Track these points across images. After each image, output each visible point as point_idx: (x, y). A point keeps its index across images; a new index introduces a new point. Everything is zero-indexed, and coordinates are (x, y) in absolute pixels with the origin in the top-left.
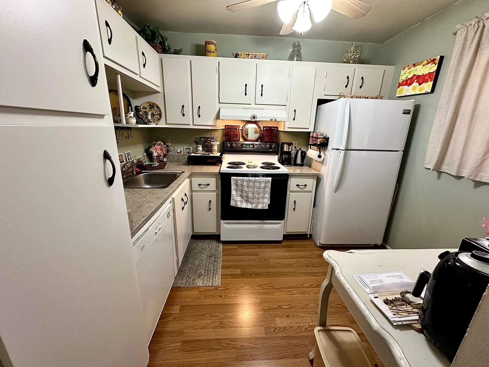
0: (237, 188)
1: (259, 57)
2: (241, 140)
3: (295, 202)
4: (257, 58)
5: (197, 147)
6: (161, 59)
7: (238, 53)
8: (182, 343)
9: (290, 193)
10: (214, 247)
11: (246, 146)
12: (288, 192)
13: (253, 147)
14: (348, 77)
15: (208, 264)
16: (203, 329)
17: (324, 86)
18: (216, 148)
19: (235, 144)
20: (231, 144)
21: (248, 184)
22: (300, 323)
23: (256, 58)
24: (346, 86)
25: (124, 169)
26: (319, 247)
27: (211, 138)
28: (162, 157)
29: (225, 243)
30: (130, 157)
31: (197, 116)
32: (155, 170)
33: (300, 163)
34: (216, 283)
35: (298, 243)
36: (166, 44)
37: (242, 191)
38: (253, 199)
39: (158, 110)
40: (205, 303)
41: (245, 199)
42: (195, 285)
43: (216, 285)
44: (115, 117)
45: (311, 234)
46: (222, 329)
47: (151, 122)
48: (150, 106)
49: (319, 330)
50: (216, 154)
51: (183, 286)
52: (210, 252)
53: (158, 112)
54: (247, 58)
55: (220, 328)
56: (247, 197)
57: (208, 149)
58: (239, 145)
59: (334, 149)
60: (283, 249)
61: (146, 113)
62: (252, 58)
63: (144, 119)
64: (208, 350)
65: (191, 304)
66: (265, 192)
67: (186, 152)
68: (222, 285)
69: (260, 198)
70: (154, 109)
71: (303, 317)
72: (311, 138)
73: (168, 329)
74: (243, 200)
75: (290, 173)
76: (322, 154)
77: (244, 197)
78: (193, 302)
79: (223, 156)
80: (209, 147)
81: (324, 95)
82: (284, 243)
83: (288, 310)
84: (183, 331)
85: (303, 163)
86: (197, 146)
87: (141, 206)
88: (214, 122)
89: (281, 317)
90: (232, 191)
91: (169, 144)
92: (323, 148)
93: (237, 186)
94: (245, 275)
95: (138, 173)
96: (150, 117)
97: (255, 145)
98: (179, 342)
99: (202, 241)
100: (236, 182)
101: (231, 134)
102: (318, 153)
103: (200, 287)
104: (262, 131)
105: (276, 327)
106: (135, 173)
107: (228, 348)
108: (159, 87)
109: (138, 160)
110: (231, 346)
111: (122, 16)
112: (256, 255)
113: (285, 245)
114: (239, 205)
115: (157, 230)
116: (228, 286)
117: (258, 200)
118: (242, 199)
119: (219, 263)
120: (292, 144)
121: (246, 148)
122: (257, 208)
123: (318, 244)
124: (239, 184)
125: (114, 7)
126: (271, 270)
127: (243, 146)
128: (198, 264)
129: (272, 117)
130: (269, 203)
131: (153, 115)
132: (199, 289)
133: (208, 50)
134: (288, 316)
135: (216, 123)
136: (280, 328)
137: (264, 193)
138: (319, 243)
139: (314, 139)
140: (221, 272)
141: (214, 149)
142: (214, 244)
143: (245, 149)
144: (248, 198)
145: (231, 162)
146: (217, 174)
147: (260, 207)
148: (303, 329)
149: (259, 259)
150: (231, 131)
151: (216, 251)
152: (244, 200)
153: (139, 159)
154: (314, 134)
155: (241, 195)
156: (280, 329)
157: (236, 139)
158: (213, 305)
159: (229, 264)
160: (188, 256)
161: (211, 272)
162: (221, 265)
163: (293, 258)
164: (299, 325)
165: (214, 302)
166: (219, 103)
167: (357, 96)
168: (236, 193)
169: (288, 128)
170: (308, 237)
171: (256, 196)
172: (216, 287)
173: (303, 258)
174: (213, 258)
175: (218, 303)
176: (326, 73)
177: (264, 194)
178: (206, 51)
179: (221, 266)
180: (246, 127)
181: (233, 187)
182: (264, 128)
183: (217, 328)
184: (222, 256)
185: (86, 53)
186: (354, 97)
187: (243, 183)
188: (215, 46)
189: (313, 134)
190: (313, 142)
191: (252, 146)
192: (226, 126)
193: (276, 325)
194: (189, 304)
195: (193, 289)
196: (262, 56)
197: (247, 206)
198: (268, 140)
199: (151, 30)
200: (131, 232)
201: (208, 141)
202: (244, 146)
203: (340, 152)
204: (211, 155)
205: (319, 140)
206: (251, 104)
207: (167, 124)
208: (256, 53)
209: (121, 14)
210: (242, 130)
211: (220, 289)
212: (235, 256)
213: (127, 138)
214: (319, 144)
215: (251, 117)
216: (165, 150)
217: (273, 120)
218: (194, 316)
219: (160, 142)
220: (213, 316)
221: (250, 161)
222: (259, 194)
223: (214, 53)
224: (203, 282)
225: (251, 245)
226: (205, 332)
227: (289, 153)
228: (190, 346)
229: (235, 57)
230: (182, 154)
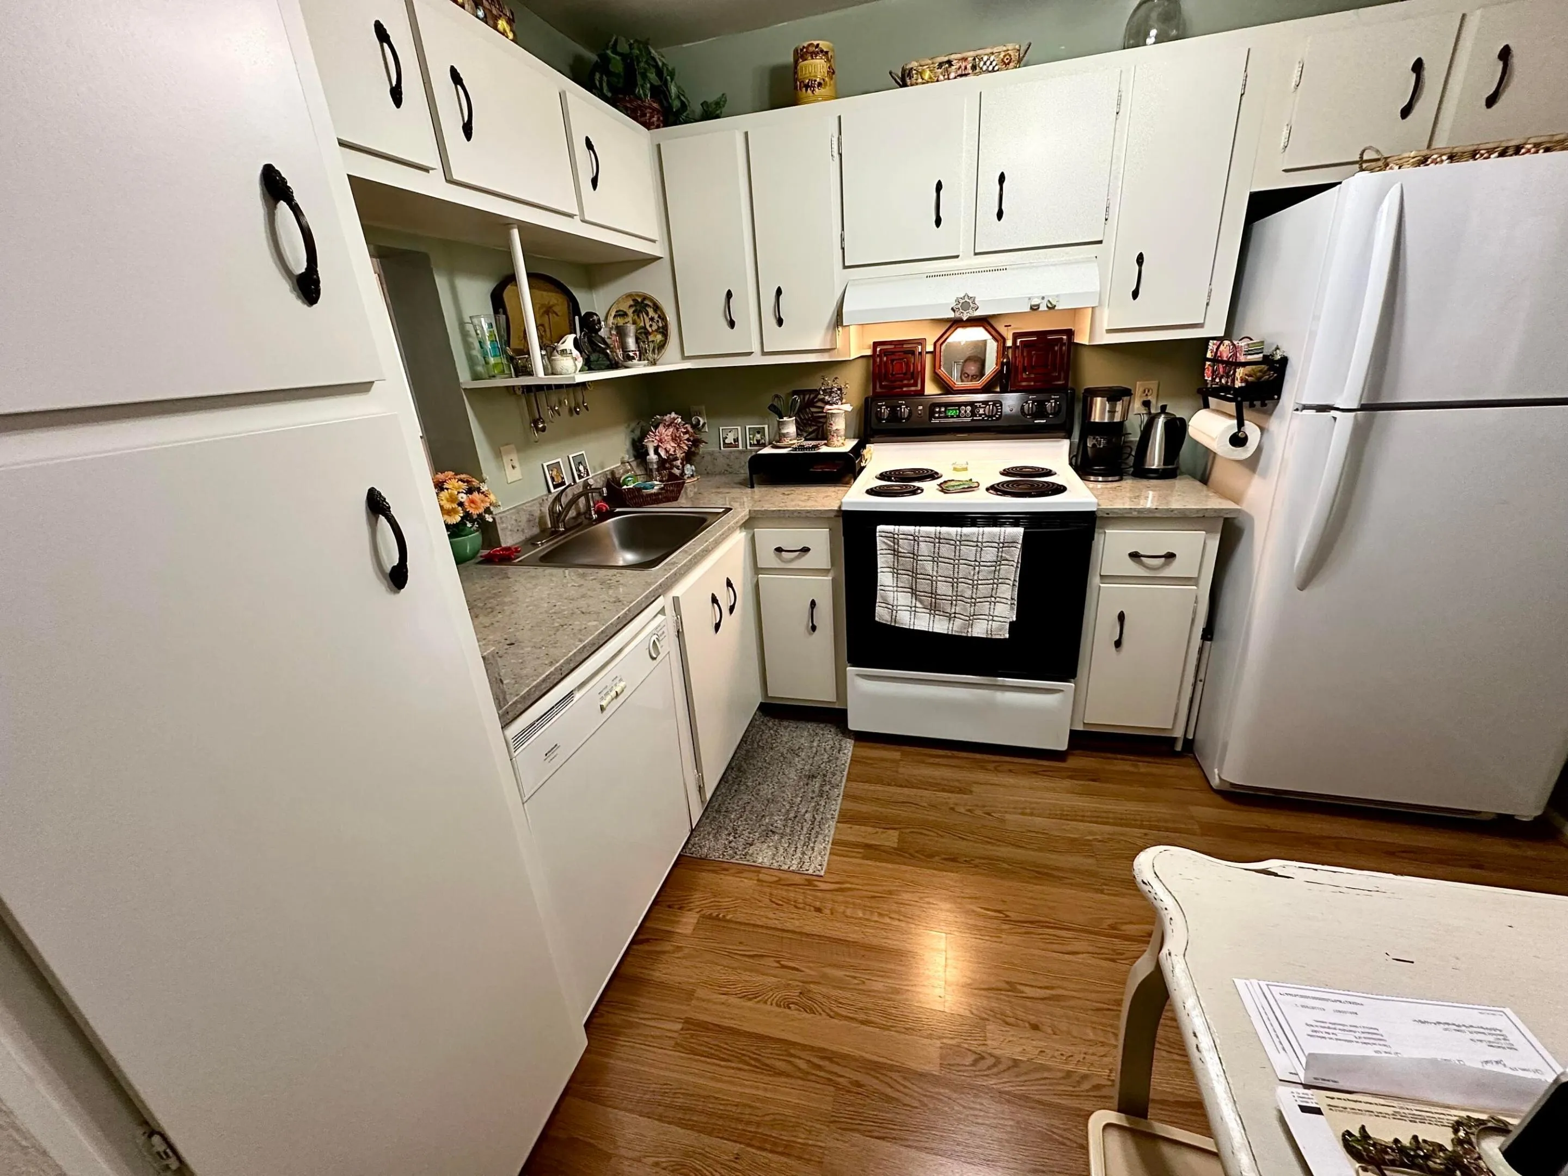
0: (896, 564)
1: (991, 64)
2: (931, 389)
3: (1121, 617)
4: (981, 68)
5: (781, 424)
6: (659, 146)
7: (909, 67)
8: (687, 1026)
9: (1102, 585)
10: (828, 747)
11: (945, 412)
12: (1094, 581)
13: (973, 414)
14: (1418, 67)
15: (800, 799)
16: (750, 999)
17: (1285, 132)
18: (839, 425)
19: (907, 407)
20: (893, 410)
21: (937, 549)
22: (1079, 1061)
23: (978, 70)
24: (1405, 112)
25: (558, 508)
26: (1219, 792)
27: (823, 390)
28: (678, 463)
29: (862, 737)
30: (585, 468)
31: (774, 322)
32: (652, 504)
33: (1159, 465)
34: (813, 866)
35: (1132, 769)
36: (673, 90)
37: (914, 574)
38: (954, 602)
39: (659, 317)
40: (771, 923)
41: (927, 600)
42: (748, 861)
43: (810, 872)
44: (519, 359)
45: (1191, 737)
46: (805, 1015)
47: (633, 358)
48: (635, 305)
49: (1108, 1126)
50: (839, 444)
51: (714, 855)
52: (810, 762)
53: (658, 321)
54: (941, 77)
55: (800, 1011)
56: (932, 593)
57: (819, 427)
58: (920, 408)
59: (1305, 407)
60: (1067, 783)
61: (621, 332)
62: (961, 76)
63: (608, 351)
64: (751, 1065)
65: (728, 917)
66: (1000, 581)
67: (750, 443)
68: (828, 875)
69: (978, 600)
70: (647, 314)
71: (1093, 1043)
72: (1208, 363)
73: (657, 974)
74: (918, 605)
75: (1102, 510)
76: (1251, 430)
77: (922, 594)
78: (736, 911)
79: (865, 452)
80: (821, 422)
81: (1286, 171)
82: (1074, 762)
83: (1041, 1006)
84: (694, 991)
85: (1173, 464)
86: (779, 422)
87: (562, 626)
88: (829, 337)
89: (1007, 1023)
90: (879, 574)
91: (699, 421)
92: (1258, 403)
93: (898, 556)
94: (911, 854)
95: (603, 516)
96: (631, 343)
97: (980, 407)
98: (676, 1020)
99: (793, 724)
100: (892, 544)
101: (893, 371)
102: (1230, 427)
103: (763, 870)
104: (1010, 351)
105: (984, 1054)
106: (595, 516)
107: (813, 1078)
108: (654, 241)
109: (609, 477)
110: (822, 1074)
111: (511, 36)
112: (961, 791)
113: (1074, 770)
114: (906, 620)
115: (609, 698)
116: (848, 879)
117: (972, 609)
118: (914, 601)
119: (834, 802)
120: (1127, 392)
121: (947, 417)
122: (969, 635)
123: (1215, 782)
124: (902, 551)
125: (481, 13)
126: (1004, 851)
127: (937, 412)
128: (769, 796)
129: (1038, 297)
130: (1015, 619)
131: (642, 335)
132: (761, 875)
133: (803, 82)
134: (1035, 1027)
135: (834, 340)
136: (998, 1060)
137: (996, 581)
138: (1217, 777)
139: (1221, 370)
140: (832, 832)
141: (834, 428)
142: (828, 736)
143: (943, 421)
144: (936, 598)
145: (891, 472)
146: (832, 515)
147: (979, 630)
148: (1086, 1086)
149: (968, 808)
150: (892, 361)
151: (829, 761)
152: (921, 606)
153: (612, 472)
154: (1222, 348)
155: (912, 589)
156: (994, 1065)
157: (913, 388)
158: (794, 932)
159: (864, 808)
160: (745, 766)
161: (802, 829)
162: (838, 808)
163: (1098, 819)
164: (1069, 1067)
165: (797, 923)
166: (845, 267)
167: (1455, 150)
168: (895, 580)
169: (1110, 331)
170: (1179, 747)
171: (962, 591)
172: (810, 877)
173: (1141, 827)
174: (817, 784)
175: (807, 929)
176: (1297, 66)
177: (995, 586)
178: (796, 88)
179: (836, 814)
180: (948, 340)
181: (883, 560)
182: (1019, 341)
183: (789, 1008)
184: (847, 781)
185: (275, 207)
186: (1435, 156)
187: (916, 548)
188: (828, 60)
189: (1217, 349)
190: (1217, 380)
191: (969, 408)
192: (876, 344)
193: (984, 1045)
194: (724, 916)
195: (741, 870)
196: (1002, 56)
197: (931, 625)
198: (1032, 383)
199: (624, 57)
200: (500, 712)
201: (817, 402)
202: (940, 412)
203: (1335, 419)
204: (824, 449)
205: (1240, 372)
206: (957, 257)
207: (685, 358)
208: (979, 52)
209: (508, 29)
210: (933, 353)
211: (823, 886)
212: (889, 785)
213: (574, 412)
214: (1240, 388)
215: (953, 305)
216: (688, 440)
217: (1043, 308)
218: (730, 955)
219: (673, 415)
220: (783, 967)
221: (961, 463)
222: (974, 586)
223: (825, 88)
224: (774, 855)
225: (949, 753)
226: (751, 1009)
227: (1115, 430)
228: (706, 1039)
229: (901, 86)
230: (740, 448)
